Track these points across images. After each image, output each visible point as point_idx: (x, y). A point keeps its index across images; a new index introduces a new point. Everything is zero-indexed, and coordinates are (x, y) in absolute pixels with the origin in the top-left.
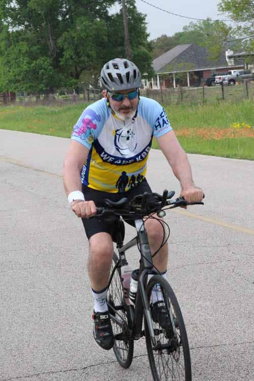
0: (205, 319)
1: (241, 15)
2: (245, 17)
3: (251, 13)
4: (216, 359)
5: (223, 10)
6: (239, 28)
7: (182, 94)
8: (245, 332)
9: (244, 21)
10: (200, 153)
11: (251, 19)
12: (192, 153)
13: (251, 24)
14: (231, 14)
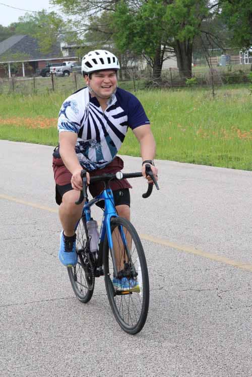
0: (3, 284)
1: (72, 9)
2: (76, 10)
3: (81, 7)
4: (7, 315)
5: (54, 4)
6: (70, 21)
7: (13, 84)
8: (36, 294)
9: (75, 14)
10: (25, 141)
11: (81, 13)
12: (17, 141)
13: (81, 17)
14: (62, 7)
